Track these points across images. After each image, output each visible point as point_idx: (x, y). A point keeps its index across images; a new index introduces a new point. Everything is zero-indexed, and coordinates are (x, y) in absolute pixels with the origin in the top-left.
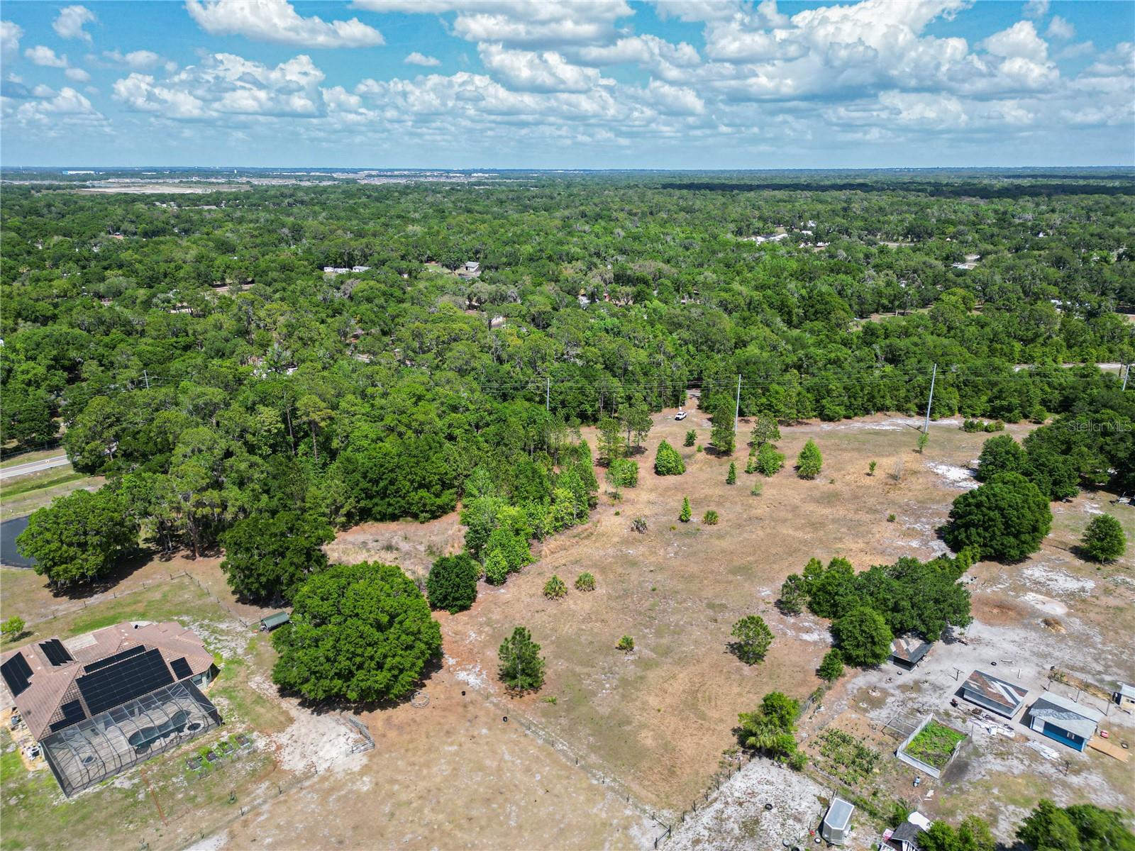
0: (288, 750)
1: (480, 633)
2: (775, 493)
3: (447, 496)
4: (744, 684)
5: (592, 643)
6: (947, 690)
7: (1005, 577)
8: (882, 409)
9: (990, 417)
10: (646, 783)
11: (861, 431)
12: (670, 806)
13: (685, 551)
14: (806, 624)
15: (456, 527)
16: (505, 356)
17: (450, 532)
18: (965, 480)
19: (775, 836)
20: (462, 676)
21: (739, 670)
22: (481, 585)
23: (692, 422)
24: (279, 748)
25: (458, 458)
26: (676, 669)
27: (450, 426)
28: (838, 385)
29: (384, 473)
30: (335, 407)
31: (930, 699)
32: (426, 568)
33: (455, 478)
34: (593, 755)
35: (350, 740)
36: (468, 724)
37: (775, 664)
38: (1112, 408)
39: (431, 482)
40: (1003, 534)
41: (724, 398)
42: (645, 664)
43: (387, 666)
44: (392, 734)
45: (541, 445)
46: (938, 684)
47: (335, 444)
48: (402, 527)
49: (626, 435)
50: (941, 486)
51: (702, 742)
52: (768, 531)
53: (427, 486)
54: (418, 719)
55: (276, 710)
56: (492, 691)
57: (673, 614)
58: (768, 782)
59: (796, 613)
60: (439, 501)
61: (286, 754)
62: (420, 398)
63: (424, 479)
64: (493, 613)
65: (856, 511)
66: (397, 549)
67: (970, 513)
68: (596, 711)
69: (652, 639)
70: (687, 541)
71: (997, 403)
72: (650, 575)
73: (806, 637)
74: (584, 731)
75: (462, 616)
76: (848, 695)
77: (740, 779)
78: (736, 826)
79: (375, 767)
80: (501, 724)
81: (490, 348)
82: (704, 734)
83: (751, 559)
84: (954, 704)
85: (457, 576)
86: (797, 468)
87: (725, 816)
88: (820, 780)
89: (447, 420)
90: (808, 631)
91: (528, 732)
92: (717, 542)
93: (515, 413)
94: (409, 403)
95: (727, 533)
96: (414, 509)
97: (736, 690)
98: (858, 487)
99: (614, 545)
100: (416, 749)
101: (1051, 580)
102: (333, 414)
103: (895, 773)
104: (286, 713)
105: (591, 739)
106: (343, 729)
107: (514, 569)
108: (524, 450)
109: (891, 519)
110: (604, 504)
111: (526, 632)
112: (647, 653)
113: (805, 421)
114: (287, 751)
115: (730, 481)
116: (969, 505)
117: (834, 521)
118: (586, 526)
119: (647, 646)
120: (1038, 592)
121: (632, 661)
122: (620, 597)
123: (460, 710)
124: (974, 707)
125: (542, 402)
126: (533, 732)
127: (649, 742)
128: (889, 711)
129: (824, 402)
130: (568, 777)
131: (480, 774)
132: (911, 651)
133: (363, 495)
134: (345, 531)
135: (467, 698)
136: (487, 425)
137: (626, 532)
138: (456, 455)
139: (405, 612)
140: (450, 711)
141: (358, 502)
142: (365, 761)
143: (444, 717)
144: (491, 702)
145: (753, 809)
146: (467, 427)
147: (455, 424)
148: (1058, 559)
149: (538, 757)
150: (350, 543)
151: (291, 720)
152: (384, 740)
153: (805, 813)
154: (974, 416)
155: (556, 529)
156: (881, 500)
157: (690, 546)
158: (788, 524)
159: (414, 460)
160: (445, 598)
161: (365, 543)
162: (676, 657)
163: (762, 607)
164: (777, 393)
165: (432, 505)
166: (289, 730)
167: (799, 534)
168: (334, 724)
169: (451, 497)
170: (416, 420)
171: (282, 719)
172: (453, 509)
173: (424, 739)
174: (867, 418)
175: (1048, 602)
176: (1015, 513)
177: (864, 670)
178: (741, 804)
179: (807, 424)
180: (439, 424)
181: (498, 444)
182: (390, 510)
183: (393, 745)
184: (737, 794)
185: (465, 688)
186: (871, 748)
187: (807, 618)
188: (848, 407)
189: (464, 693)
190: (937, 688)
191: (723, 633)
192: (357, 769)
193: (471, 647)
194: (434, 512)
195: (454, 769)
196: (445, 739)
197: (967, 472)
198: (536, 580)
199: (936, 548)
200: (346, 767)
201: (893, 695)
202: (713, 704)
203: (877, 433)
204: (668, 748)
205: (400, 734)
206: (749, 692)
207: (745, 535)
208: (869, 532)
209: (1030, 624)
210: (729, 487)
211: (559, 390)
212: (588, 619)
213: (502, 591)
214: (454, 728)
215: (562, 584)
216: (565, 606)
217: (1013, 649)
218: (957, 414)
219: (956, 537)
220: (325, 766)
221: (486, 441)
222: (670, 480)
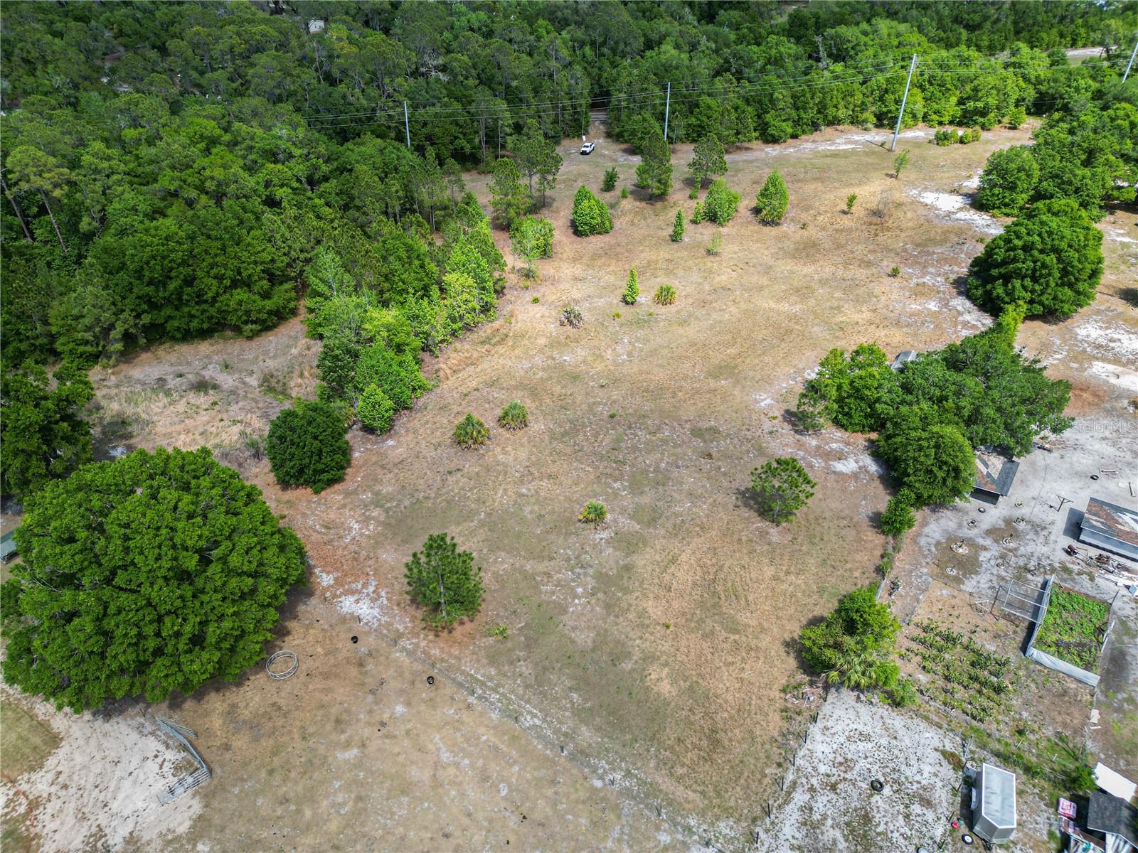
0: (51, 808)
1: (366, 520)
2: (736, 249)
3: (283, 293)
4: (777, 560)
5: (541, 516)
6: (1051, 528)
7: (1058, 342)
8: (834, 122)
9: (960, 124)
10: (680, 771)
11: (817, 155)
12: (728, 812)
13: (641, 350)
14: (834, 446)
15: (304, 341)
16: (336, 73)
17: (294, 351)
18: (961, 209)
19: (902, 841)
20: (348, 605)
21: (763, 534)
22: (353, 437)
23: (604, 156)
24: (34, 805)
25: (288, 235)
26: (675, 546)
27: (268, 184)
28: (784, 92)
29: (171, 269)
30: (74, 164)
31: (1034, 548)
32: (265, 415)
33: (289, 265)
34: (584, 728)
35: (165, 769)
36: (370, 698)
37: (811, 517)
38: (1128, 100)
39: (250, 276)
40: (1057, 284)
41: (644, 119)
42: (628, 544)
43: (211, 638)
44: (241, 742)
45: (409, 206)
46: (1037, 521)
47: (85, 224)
48: (219, 347)
49: (525, 181)
50: (936, 221)
51: (744, 675)
52: (743, 306)
53: (248, 284)
54: (282, 702)
55: (26, 723)
56: (401, 628)
57: (649, 452)
58: (864, 737)
59: (816, 429)
60: (269, 304)
61: (48, 817)
62: (213, 141)
63: (239, 273)
64: (381, 482)
65: (847, 264)
66: (215, 387)
67: (1015, 260)
68: (573, 642)
69: (627, 500)
70: (640, 333)
71: (971, 105)
72: (601, 393)
73: (840, 467)
74: (560, 682)
75: (334, 495)
76: (925, 557)
77: (819, 737)
78: (838, 834)
79: (217, 820)
80: (425, 692)
81: (312, 61)
82: (743, 660)
83: (732, 351)
84: (1070, 551)
85: (316, 438)
86: (757, 211)
87: (816, 817)
88: (936, 719)
89: (261, 176)
90: (840, 457)
91: (471, 700)
92: (681, 331)
93: (365, 159)
94: (194, 151)
95: (690, 316)
96: (232, 319)
97: (769, 571)
98: (837, 231)
99: (541, 351)
100: (287, 767)
101: (1112, 340)
102: (74, 176)
103: (1033, 685)
104: (44, 727)
105: (575, 696)
106: (153, 745)
107: (402, 406)
108: (386, 213)
109: (894, 274)
110: (514, 288)
111: (448, 540)
112: (628, 525)
113: (746, 145)
114: (49, 811)
115: (675, 238)
116: (1014, 249)
117: (823, 282)
118: (496, 324)
119: (623, 511)
120: (1104, 359)
121: (607, 542)
122: (565, 434)
123: (353, 671)
124: (1098, 552)
125: (400, 138)
126: (480, 698)
127: (666, 688)
128: (988, 577)
129: (768, 117)
130: (553, 782)
131: (405, 799)
132: (996, 476)
133: (145, 307)
134: (127, 362)
135: (363, 648)
136: (326, 179)
137: (553, 328)
138: (283, 229)
139: (229, 538)
140: (336, 676)
141: (138, 316)
142: (197, 807)
143: (328, 690)
144: (404, 649)
145: (855, 795)
146: (295, 185)
147: (276, 181)
148: (1108, 309)
149: (496, 748)
150: (138, 381)
151: (54, 740)
152: (228, 756)
153: (933, 787)
154: (941, 123)
155: (454, 334)
156: (871, 247)
157: (646, 341)
158: (766, 292)
159: (218, 244)
160: (301, 471)
161: (161, 380)
162: (669, 525)
163: (767, 425)
164: (709, 108)
165: (259, 311)
166: (51, 762)
167: (785, 307)
168: (134, 736)
169: (287, 295)
170: (212, 178)
171: (37, 740)
172: (294, 312)
173: (299, 744)
174: (816, 135)
175: (1124, 373)
176: (1076, 255)
177: (933, 511)
178: (833, 787)
179: (747, 149)
180: (250, 182)
181: (346, 207)
182: (194, 324)
183: (245, 764)
184: (823, 769)
185: (358, 629)
186: (988, 646)
187: (834, 437)
188: (797, 123)
189: (355, 640)
190: (1038, 527)
191: (725, 474)
192: (183, 829)
193: (353, 548)
194: (264, 321)
195: (359, 799)
196: (334, 737)
197: (960, 198)
198: (438, 418)
199: (960, 308)
200: (163, 829)
201: (985, 549)
202: (743, 602)
203: (835, 155)
204: (697, 694)
205: (256, 739)
206: (788, 573)
207: (715, 316)
208: (871, 295)
209: (1113, 409)
210: (675, 246)
211: (421, 119)
212: (528, 475)
213: (390, 443)
214: (347, 711)
215: (481, 425)
216: (489, 459)
217: (1108, 450)
218: (921, 124)
219: (988, 293)
220: (124, 831)
221: (328, 204)
222: (595, 242)
